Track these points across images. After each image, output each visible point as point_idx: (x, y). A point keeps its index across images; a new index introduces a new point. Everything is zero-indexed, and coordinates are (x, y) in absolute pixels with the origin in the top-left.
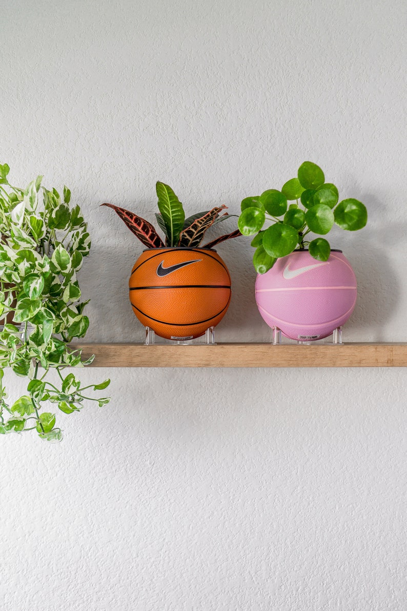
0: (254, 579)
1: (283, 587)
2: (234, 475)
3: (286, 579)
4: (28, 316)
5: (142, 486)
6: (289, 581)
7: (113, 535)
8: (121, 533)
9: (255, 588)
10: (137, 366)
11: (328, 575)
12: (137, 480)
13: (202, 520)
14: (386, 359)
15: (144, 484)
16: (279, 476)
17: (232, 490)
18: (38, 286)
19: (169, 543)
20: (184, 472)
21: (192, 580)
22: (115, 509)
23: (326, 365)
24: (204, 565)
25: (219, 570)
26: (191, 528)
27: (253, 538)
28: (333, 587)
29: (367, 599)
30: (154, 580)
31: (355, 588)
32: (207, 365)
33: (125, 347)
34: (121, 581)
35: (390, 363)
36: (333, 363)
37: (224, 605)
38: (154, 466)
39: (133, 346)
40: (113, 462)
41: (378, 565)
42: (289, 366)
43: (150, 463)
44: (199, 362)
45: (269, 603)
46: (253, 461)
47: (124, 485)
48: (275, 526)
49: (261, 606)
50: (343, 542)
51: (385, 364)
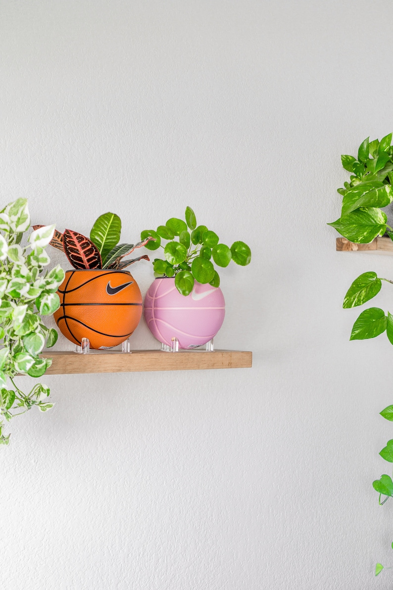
0: (110, 552)
1: (130, 555)
2: (97, 465)
3: (132, 547)
4: (29, 330)
5: (28, 483)
6: (134, 549)
7: (5, 533)
8: (11, 530)
9: (112, 560)
10: (70, 373)
11: (159, 539)
12: (24, 478)
13: (74, 507)
14: (228, 362)
15: (29, 482)
16: (128, 462)
17: (95, 478)
18: (49, 303)
19: (49, 532)
20: (61, 466)
21: (67, 562)
22: (6, 508)
23: (194, 368)
24: (75, 547)
25: (86, 549)
26: (65, 516)
27: (110, 517)
28: (162, 548)
29: (183, 553)
30: (37, 568)
31: (176, 546)
32: (119, 370)
33: (61, 356)
34: (11, 574)
35: (230, 365)
36: (198, 367)
37: (90, 579)
38: (38, 464)
39: (67, 355)
40: (5, 464)
41: (189, 525)
42: (172, 369)
43: (35, 461)
44: (114, 368)
45: (121, 570)
46: (110, 451)
47: (13, 484)
48: (124, 505)
49: (115, 574)
50: (168, 510)
51: (227, 366)
